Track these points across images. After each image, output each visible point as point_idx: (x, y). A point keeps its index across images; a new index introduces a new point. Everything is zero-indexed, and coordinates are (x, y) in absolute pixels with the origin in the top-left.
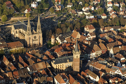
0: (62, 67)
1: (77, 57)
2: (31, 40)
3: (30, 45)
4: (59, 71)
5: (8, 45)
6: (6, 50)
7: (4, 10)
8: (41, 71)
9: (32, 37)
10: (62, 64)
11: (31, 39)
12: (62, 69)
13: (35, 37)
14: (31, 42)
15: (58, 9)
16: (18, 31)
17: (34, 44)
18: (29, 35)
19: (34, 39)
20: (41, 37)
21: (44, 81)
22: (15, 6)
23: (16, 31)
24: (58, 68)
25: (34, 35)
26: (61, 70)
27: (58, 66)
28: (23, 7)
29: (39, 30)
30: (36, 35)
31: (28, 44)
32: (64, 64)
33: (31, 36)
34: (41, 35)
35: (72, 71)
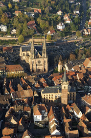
0: (51, 98)
1: (65, 87)
2: (34, 65)
3: (33, 70)
4: (47, 101)
5: (6, 68)
6: (4, 72)
7: (24, 30)
8: (25, 100)
9: (36, 61)
10: (51, 94)
11: (35, 63)
12: (51, 99)
13: (39, 62)
14: (34, 67)
15: (87, 33)
16: (25, 54)
17: (38, 70)
18: (32, 58)
19: (37, 64)
20: (46, 62)
21: (21, 110)
22: (39, 26)
23: (24, 54)
24: (46, 98)
25: (38, 60)
26: (50, 101)
27: (46, 95)
28: (47, 28)
29: (44, 55)
30: (41, 60)
31: (31, 68)
32: (53, 94)
33: (34, 60)
34: (46, 60)
35: (59, 104)
